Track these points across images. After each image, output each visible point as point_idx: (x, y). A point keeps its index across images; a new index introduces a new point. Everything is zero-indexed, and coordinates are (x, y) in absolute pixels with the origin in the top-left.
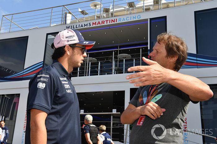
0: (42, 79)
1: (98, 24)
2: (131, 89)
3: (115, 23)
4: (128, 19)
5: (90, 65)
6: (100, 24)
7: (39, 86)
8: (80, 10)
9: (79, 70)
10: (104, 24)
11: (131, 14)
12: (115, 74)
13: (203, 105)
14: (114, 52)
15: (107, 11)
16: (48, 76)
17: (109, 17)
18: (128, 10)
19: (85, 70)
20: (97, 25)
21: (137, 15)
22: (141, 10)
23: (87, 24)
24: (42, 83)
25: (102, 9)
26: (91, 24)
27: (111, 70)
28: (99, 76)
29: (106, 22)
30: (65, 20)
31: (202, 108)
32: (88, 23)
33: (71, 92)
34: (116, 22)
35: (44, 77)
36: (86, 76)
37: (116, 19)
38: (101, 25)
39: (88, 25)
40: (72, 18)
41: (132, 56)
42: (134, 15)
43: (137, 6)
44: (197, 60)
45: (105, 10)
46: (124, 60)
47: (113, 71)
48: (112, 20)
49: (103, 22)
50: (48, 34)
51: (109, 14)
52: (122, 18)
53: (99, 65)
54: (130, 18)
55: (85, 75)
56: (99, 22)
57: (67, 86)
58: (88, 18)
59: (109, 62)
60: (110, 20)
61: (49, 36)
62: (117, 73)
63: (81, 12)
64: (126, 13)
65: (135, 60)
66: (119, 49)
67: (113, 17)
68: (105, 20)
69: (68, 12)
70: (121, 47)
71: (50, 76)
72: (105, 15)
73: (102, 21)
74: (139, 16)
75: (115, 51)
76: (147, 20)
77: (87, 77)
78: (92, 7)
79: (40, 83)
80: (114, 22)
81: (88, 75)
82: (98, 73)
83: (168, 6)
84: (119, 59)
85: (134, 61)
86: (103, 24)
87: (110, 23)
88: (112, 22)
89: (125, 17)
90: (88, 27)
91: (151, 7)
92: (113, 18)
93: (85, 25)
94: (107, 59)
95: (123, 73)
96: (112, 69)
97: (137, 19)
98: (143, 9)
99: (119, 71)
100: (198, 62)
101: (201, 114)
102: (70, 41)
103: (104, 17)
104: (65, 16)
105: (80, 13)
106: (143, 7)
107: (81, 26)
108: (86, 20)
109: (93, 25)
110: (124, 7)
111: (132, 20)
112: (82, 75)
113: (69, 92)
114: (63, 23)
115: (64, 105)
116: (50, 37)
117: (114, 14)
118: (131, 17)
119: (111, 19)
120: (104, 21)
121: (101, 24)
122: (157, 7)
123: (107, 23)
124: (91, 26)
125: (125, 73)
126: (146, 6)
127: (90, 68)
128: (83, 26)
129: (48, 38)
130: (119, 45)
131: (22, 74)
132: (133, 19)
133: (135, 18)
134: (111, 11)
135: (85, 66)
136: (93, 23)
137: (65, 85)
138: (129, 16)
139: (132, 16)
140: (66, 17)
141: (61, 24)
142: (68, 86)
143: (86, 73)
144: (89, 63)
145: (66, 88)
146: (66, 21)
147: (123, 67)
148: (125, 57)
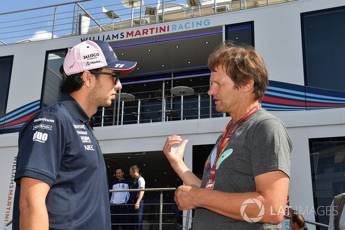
0: (41, 126)
1: (136, 34)
2: (193, 146)
3: (166, 32)
4: (187, 26)
5: (123, 107)
6: (140, 35)
7: (36, 139)
8: (105, 10)
9: (103, 115)
10: (147, 34)
11: (192, 17)
12: (166, 120)
13: (317, 174)
14: (164, 84)
15: (152, 12)
16: (53, 121)
17: (155, 23)
18: (188, 10)
19: (114, 115)
20: (135, 36)
21: (203, 19)
22: (210, 11)
23: (117, 35)
24: (41, 133)
25: (144, 10)
26: (125, 35)
27: (160, 114)
28: (138, 125)
29: (150, 31)
30: (78, 27)
31: (315, 180)
32: (119, 32)
33: (92, 149)
34: (168, 31)
35: (46, 123)
36: (116, 124)
37: (168, 26)
38: (142, 36)
39: (120, 36)
40: (90, 23)
41: (196, 90)
42: (199, 20)
43: (203, 4)
44: (305, 97)
45: (149, 10)
46: (182, 96)
47: (164, 115)
48: (161, 28)
49: (145, 31)
50: (48, 53)
51: (154, 19)
52: (178, 23)
53: (139, 105)
54: (191, 25)
55: (114, 124)
56: (138, 31)
57: (85, 139)
58: (118, 25)
59: (156, 101)
60: (157, 28)
61: (50, 55)
62: (169, 120)
63: (107, 13)
64: (184, 15)
65: (201, 97)
66: (172, 78)
67: (162, 22)
68: (148, 27)
69: (84, 13)
70: (176, 74)
71: (57, 121)
72: (148, 19)
73: (143, 30)
74: (208, 21)
75: (166, 81)
76: (220, 28)
77: (118, 126)
78: (125, 6)
79: (39, 133)
80: (164, 31)
81: (120, 124)
82: (137, 119)
83: (255, 3)
84: (173, 95)
85: (199, 99)
86: (145, 35)
87: (157, 32)
88: (160, 32)
89: (183, 23)
90: (119, 39)
91: (227, 6)
92: (162, 25)
93: (113, 36)
94: (153, 95)
95: (180, 119)
96: (161, 112)
97: (203, 27)
98: (214, 9)
99: (174, 116)
100: (308, 99)
101: (313, 190)
102: (91, 63)
103: (147, 22)
104: (78, 21)
105: (105, 16)
106: (214, 5)
107: (107, 39)
108: (116, 27)
109: (127, 37)
110: (181, 6)
111: (195, 28)
112: (108, 123)
113: (88, 149)
114: (75, 32)
115: (80, 172)
116: (52, 57)
117: (165, 18)
118: (193, 23)
119: (159, 25)
120: (147, 30)
121: (142, 34)
122: (237, 5)
123: (152, 33)
124: (125, 38)
125: (184, 119)
126: (218, 4)
127: (123, 111)
128: (111, 38)
129: (49, 58)
130: (173, 70)
131: (3, 123)
132: (197, 26)
133: (201, 25)
134: (159, 12)
135: (115, 108)
136: (128, 33)
137: (82, 138)
138: (191, 21)
139: (195, 20)
140: (80, 22)
141: (72, 35)
142: (88, 138)
143: (116, 120)
144: (121, 103)
145: (83, 142)
146: (80, 29)
147: (181, 109)
148: (184, 92)
